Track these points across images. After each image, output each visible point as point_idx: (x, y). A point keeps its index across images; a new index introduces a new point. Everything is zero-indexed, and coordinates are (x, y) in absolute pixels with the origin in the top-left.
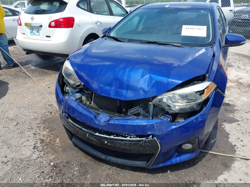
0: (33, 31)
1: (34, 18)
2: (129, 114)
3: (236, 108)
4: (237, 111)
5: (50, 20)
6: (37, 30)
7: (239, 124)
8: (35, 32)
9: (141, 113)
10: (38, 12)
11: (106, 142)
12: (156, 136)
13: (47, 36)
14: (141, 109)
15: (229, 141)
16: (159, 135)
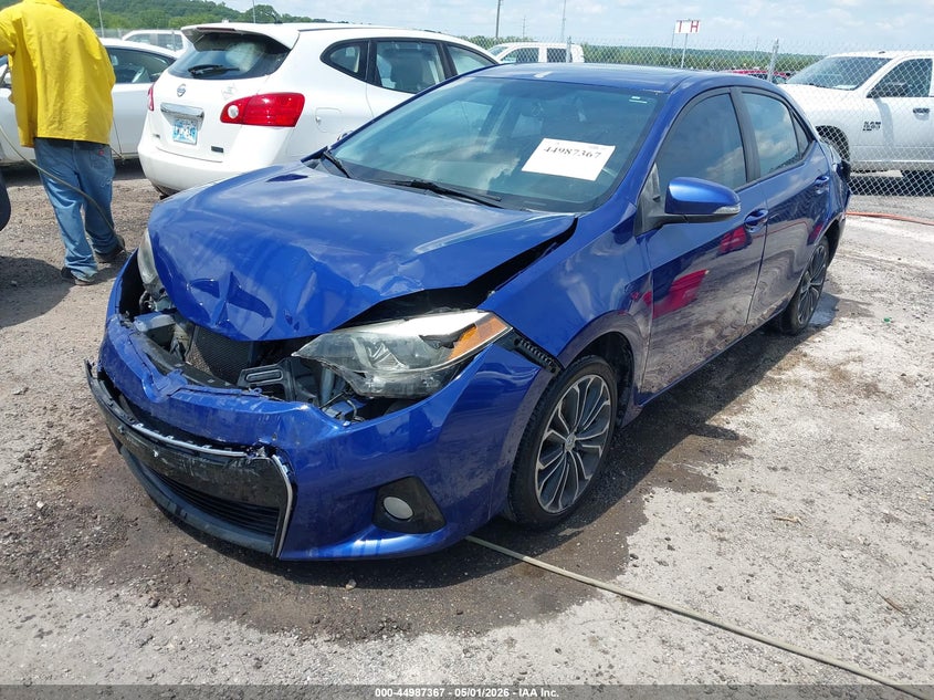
0: (182, 130)
1: (186, 88)
2: (241, 382)
3: (744, 450)
4: (742, 460)
5: (226, 99)
6: (191, 126)
7: (709, 500)
8: (186, 133)
9: (286, 387)
10: (201, 71)
11: (156, 454)
12: (281, 452)
13: (215, 149)
14: (288, 374)
15: (625, 542)
16: (290, 451)
